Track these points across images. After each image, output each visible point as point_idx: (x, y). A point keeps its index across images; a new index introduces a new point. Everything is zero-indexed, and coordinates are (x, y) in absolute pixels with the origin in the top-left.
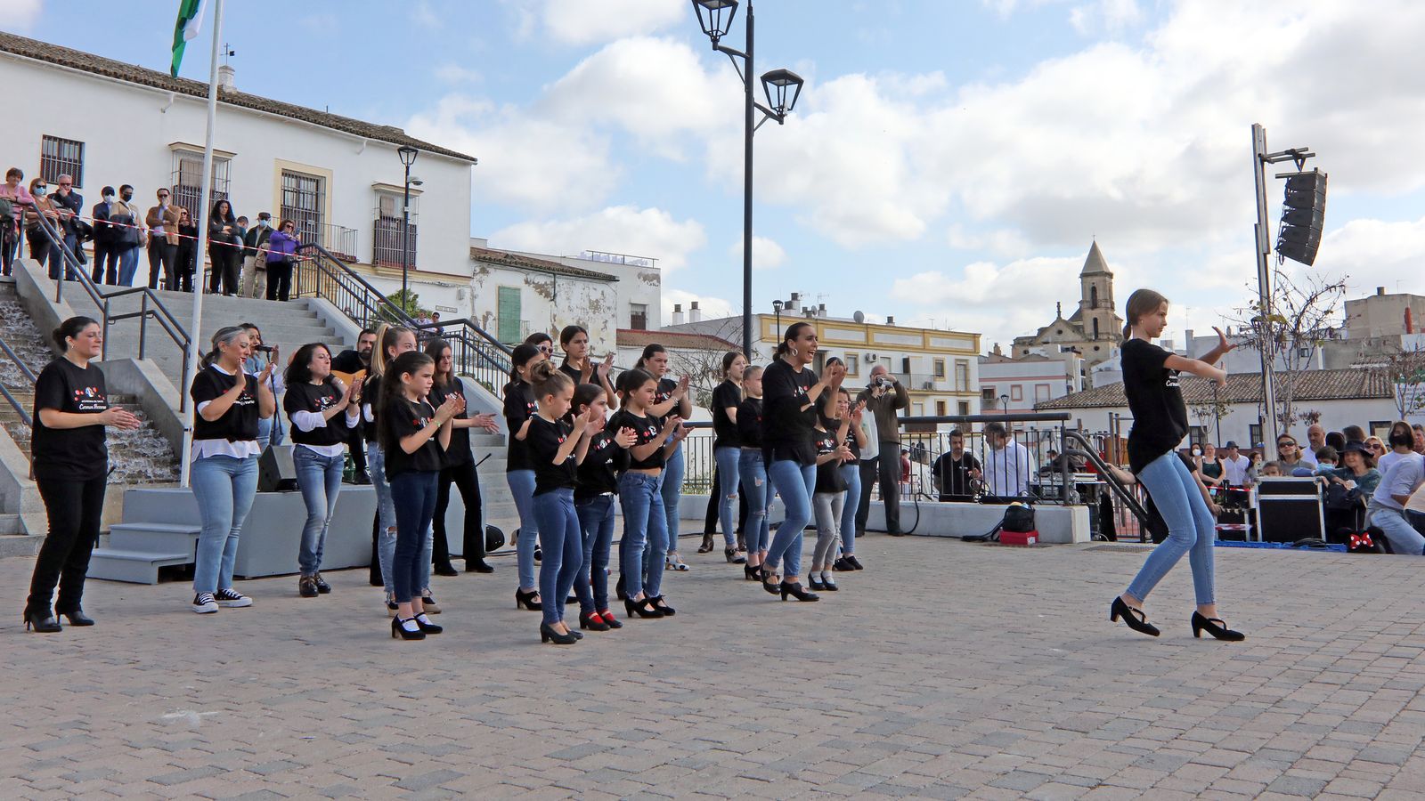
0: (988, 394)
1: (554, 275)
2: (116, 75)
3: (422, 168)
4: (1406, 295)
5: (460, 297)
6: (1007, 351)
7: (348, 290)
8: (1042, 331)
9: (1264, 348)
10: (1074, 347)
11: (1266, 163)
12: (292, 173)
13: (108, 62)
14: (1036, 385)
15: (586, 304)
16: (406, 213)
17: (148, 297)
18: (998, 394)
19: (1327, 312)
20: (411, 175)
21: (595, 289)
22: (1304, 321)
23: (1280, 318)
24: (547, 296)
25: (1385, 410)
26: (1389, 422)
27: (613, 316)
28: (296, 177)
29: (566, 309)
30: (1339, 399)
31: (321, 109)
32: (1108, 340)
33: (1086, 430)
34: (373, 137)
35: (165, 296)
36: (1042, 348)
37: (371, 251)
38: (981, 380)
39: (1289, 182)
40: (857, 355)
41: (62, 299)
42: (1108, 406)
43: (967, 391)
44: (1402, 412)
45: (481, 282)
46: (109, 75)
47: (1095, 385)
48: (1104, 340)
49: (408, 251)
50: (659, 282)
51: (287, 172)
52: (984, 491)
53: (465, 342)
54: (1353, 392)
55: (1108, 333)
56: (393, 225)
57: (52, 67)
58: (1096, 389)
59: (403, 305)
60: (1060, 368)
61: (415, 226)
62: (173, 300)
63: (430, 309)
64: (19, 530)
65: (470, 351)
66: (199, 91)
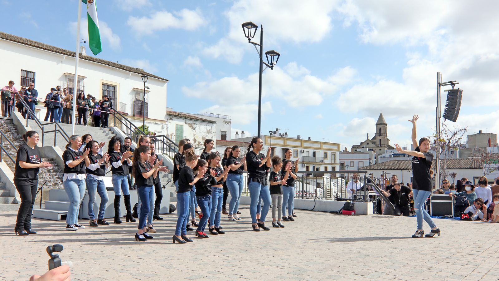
0: (342, 164)
1: (195, 121)
2: (45, 49)
3: (150, 83)
4: (489, 133)
5: (163, 128)
6: (349, 150)
7: (124, 124)
8: (362, 143)
9: (437, 150)
10: (372, 149)
11: (441, 86)
12: (106, 84)
13: (43, 45)
14: (359, 162)
15: (206, 131)
16: (144, 99)
17: (57, 125)
18: (346, 165)
19: (459, 138)
20: (146, 85)
21: (209, 126)
22: (451, 141)
23: (443, 140)
24: (192, 128)
25: (478, 173)
26: (479, 177)
27: (215, 135)
28: (107, 86)
29: (199, 133)
30: (463, 169)
31: (115, 62)
32: (385, 147)
33: (375, 177)
34: (133, 72)
35: (63, 125)
36: (361, 149)
37: (133, 112)
38: (340, 160)
39: (449, 93)
40: (298, 150)
41: (28, 125)
42: (383, 169)
43: (335, 163)
44: (484, 173)
45: (170, 123)
46: (43, 49)
47: (379, 162)
48: (383, 147)
49: (145, 112)
50: (231, 123)
51: (105, 84)
52: (337, 196)
53: (164, 143)
54: (469, 166)
55: (384, 145)
56: (140, 102)
57: (24, 45)
58: (379, 164)
59: (144, 130)
60: (367, 156)
61: (147, 103)
62: (66, 127)
63: (153, 132)
65: (165, 146)
66: (73, 55)
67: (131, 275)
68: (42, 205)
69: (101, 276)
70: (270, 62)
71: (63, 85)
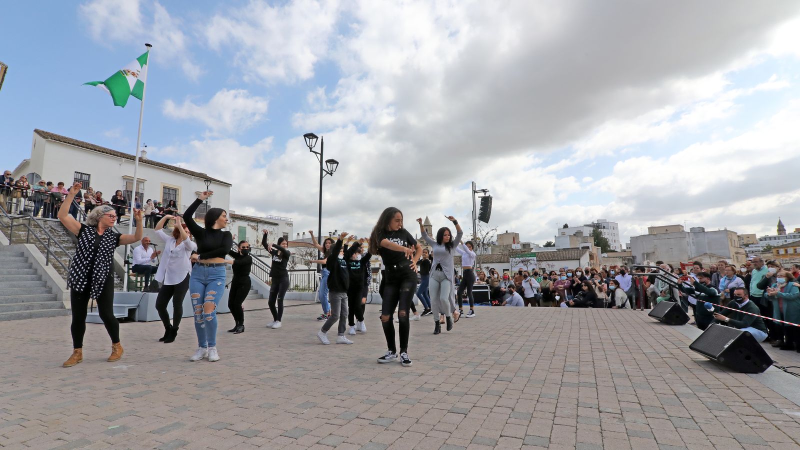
1: (258, 223)
2: (103, 152)
3: (212, 187)
4: (514, 233)
11: (476, 193)
13: (100, 147)
16: (207, 202)
21: (271, 227)
22: (485, 239)
23: (479, 238)
24: (255, 230)
28: (168, 188)
30: (495, 263)
34: (195, 176)
39: (482, 199)
44: (512, 266)
45: (233, 225)
46: (101, 152)
50: (292, 225)
51: (165, 187)
54: (499, 261)
57: (78, 148)
64: (62, 307)
66: (132, 158)
67: (192, 375)
68: (93, 309)
69: (158, 379)
70: (330, 170)
71: (122, 188)
